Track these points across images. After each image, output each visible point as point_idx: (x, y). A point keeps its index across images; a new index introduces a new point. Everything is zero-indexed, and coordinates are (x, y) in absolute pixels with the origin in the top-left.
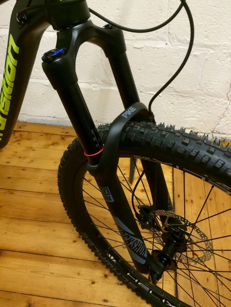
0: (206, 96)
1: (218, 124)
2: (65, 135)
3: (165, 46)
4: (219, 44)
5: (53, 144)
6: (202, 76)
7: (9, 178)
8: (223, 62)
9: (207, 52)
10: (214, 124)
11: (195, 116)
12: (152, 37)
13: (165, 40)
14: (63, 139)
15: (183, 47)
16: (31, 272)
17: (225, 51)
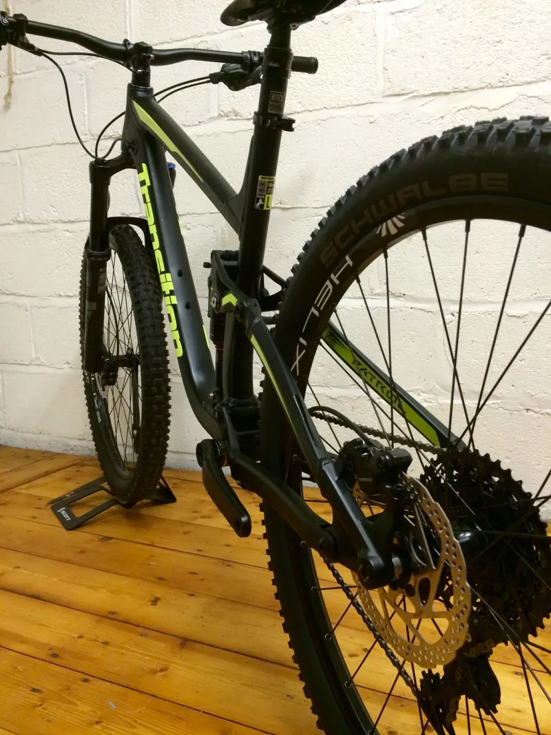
16: (242, 684)
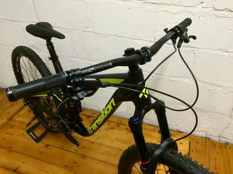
0: (215, 113)
1: (223, 132)
2: (119, 123)
3: (189, 82)
4: (224, 85)
5: (112, 128)
6: (213, 101)
7: (84, 148)
8: (227, 95)
9: (217, 88)
10: (221, 132)
11: (207, 124)
12: (181, 76)
13: (190, 79)
14: (118, 125)
15: (200, 84)
17: (229, 90)
